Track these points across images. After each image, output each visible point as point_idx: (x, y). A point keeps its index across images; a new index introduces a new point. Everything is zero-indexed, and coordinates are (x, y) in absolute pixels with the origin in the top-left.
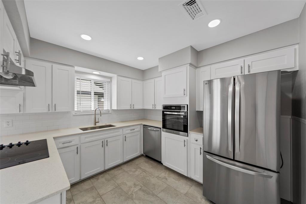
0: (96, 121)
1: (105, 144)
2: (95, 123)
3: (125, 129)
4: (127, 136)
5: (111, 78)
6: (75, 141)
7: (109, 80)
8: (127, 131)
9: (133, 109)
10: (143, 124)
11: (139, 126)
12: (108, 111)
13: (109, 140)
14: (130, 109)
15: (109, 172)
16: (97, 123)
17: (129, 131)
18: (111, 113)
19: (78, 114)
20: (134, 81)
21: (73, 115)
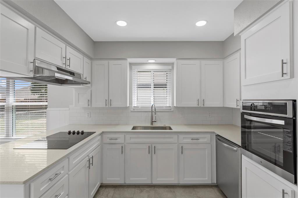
0: (152, 120)
1: (152, 150)
2: (152, 122)
4: (185, 146)
5: (172, 64)
6: (121, 139)
7: (170, 67)
8: (185, 139)
9: (202, 106)
11: (208, 136)
12: (170, 108)
13: (158, 146)
14: (197, 106)
15: (158, 189)
16: (153, 123)
17: (189, 141)
18: (172, 111)
19: (136, 110)
20: (204, 62)
21: (131, 111)
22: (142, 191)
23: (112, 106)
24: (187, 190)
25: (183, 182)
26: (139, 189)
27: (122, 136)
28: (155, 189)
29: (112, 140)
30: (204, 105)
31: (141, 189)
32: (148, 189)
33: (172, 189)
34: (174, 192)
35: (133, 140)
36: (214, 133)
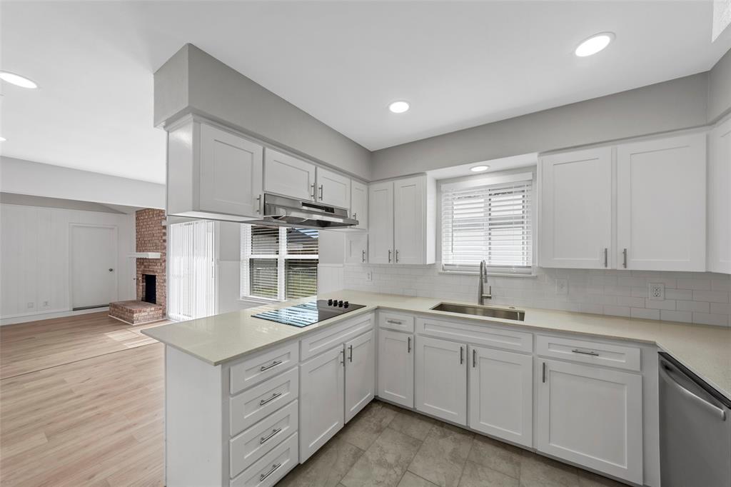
0: (482, 293)
1: (468, 358)
2: (481, 299)
3: (542, 340)
4: (552, 366)
6: (407, 325)
7: (529, 176)
8: (549, 349)
10: (659, 343)
11: (635, 352)
12: (529, 270)
13: (481, 352)
14: (603, 267)
15: (480, 443)
16: (484, 300)
17: (568, 353)
18: (535, 278)
19: (449, 271)
21: (440, 274)
22: (444, 436)
23: (399, 263)
24: (559, 474)
25: (543, 448)
26: (441, 428)
27: (409, 319)
28: (475, 441)
29: (393, 324)
30: (625, 265)
31: (446, 430)
32: (458, 436)
33: (516, 457)
34: (519, 464)
35: (430, 330)
36: (654, 345)
